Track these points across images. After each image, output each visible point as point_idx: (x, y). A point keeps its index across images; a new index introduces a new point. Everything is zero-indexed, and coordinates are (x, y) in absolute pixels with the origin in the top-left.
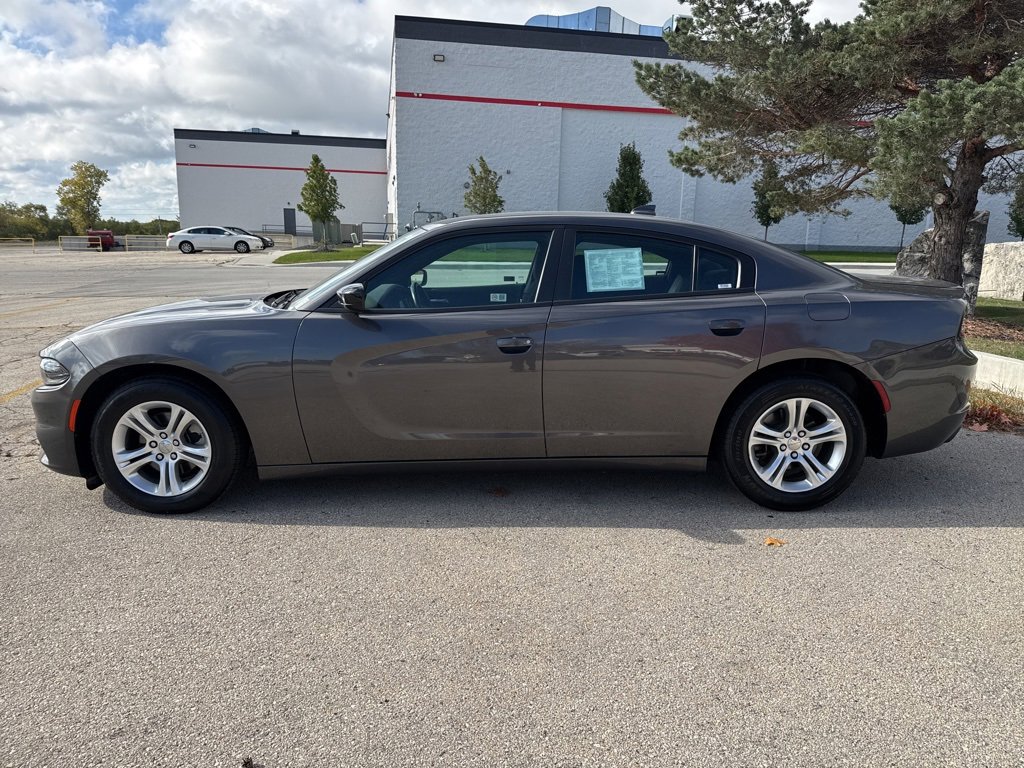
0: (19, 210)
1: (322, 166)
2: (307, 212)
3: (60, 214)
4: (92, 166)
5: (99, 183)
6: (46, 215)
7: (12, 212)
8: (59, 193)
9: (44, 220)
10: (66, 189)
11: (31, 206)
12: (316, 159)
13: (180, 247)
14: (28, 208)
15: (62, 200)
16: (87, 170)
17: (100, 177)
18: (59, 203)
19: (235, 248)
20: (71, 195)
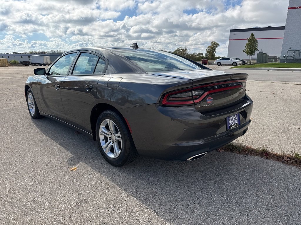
0: (197, 55)
1: (254, 37)
2: (245, 52)
3: (206, 55)
4: (216, 42)
5: (217, 46)
6: (203, 56)
7: (196, 55)
8: (206, 50)
9: (202, 57)
10: (208, 49)
11: (200, 53)
12: (252, 35)
13: (217, 64)
14: (199, 54)
15: (207, 52)
16: (214, 43)
17: (217, 45)
18: (206, 53)
19: (233, 64)
20: (209, 50)
